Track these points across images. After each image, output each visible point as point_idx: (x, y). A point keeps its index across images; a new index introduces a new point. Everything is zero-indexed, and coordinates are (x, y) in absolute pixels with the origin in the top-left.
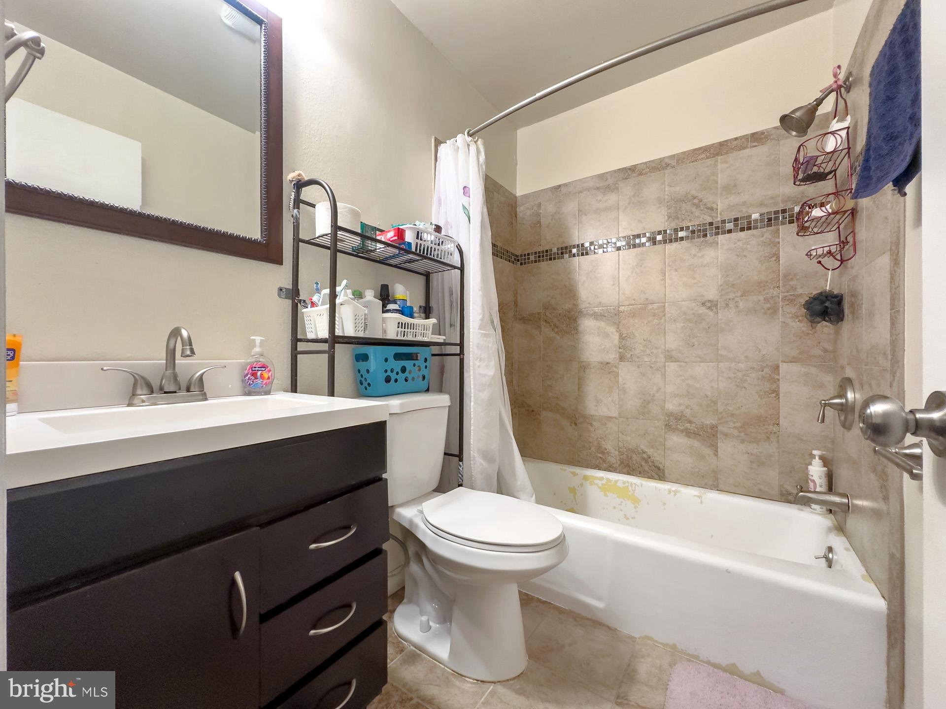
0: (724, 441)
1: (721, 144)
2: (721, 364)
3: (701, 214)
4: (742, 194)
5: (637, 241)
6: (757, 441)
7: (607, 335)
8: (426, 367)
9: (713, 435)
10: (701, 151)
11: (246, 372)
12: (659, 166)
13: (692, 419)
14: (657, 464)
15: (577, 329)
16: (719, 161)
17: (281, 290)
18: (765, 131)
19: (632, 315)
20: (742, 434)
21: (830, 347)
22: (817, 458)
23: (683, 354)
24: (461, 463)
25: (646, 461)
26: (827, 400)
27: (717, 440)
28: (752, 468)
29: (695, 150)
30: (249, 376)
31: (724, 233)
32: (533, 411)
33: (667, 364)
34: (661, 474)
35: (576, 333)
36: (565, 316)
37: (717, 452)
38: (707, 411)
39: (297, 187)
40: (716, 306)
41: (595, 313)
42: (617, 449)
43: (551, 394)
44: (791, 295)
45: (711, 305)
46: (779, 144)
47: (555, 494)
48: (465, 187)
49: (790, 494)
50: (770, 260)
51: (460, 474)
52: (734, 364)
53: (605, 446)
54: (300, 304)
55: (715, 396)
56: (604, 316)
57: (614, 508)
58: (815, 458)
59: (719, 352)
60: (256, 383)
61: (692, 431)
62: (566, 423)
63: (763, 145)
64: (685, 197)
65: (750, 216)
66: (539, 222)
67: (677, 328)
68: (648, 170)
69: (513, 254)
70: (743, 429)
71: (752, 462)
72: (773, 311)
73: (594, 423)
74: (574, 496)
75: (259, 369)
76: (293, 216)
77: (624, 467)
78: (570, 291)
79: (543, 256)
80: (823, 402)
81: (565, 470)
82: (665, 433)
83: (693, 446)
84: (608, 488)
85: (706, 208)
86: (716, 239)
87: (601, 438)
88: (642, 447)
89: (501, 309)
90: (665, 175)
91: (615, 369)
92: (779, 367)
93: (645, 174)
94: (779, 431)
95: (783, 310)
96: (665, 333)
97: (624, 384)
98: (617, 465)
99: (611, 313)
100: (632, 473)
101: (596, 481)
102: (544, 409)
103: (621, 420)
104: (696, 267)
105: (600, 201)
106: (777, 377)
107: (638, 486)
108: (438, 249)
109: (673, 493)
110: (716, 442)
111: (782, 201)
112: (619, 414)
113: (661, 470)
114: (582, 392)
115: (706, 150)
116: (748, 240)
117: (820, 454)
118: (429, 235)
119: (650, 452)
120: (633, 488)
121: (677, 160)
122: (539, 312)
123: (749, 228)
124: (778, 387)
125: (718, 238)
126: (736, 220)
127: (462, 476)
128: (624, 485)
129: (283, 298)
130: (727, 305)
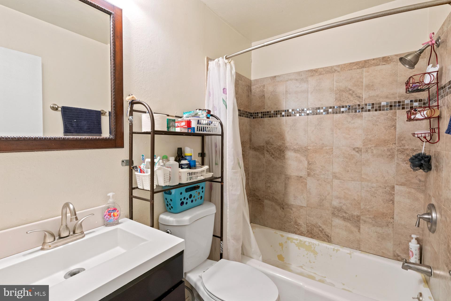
0: (364, 224)
1: (366, 62)
2: (363, 183)
3: (354, 99)
4: (377, 91)
5: (318, 111)
6: (382, 227)
7: (301, 162)
8: (203, 192)
9: (358, 221)
10: (354, 64)
11: (105, 214)
12: (330, 71)
13: (347, 211)
14: (327, 234)
15: (284, 157)
16: (364, 71)
17: (123, 161)
18: (390, 57)
19: (315, 151)
20: (374, 222)
21: (423, 179)
22: (414, 239)
23: (342, 175)
24: (222, 242)
25: (321, 232)
26: (421, 215)
27: (360, 223)
28: (378, 241)
29: (351, 63)
30: (107, 216)
31: (366, 111)
32: (260, 199)
33: (333, 180)
34: (329, 239)
35: (284, 159)
36: (278, 149)
37: (360, 230)
38: (355, 207)
39: (131, 104)
40: (361, 151)
41: (294, 149)
42: (306, 224)
43: (269, 191)
44: (402, 149)
45: (358, 150)
46: (397, 64)
47: (271, 246)
48: (224, 89)
49: (399, 256)
50: (391, 128)
51: (221, 248)
52: (370, 183)
53: (299, 222)
54: (134, 169)
55: (359, 200)
56: (299, 151)
57: (304, 256)
58: (413, 239)
59: (362, 176)
60: (111, 219)
61: (346, 218)
62: (278, 208)
63: (388, 64)
64: (345, 89)
65: (380, 103)
66: (264, 95)
67: (339, 161)
68: (325, 72)
69: (249, 113)
70: (374, 219)
71: (378, 237)
72: (392, 156)
73: (293, 209)
74: (282, 248)
75: (112, 211)
76: (129, 119)
77: (309, 234)
78: (281, 136)
79: (266, 115)
80: (419, 216)
81: (277, 233)
82: (332, 217)
83: (347, 226)
84: (301, 245)
85: (357, 96)
86: (362, 114)
87: (297, 217)
88: (320, 224)
89: (243, 145)
90: (334, 76)
91: (305, 181)
92: (394, 187)
93: (323, 74)
94: (394, 222)
95: (397, 156)
96: (333, 163)
97: (310, 189)
98: (306, 233)
99: (303, 149)
100: (313, 237)
101: (294, 241)
102: (266, 199)
103: (308, 208)
104: (350, 129)
105: (298, 87)
106: (393, 193)
107: (317, 246)
108: (209, 127)
109: (335, 251)
110: (360, 225)
111: (398, 96)
112: (307, 205)
113: (329, 237)
114: (287, 191)
115: (357, 64)
116: (379, 116)
117: (416, 237)
118: (204, 121)
119: (324, 227)
120: (314, 246)
121: (341, 68)
122: (264, 145)
123: (380, 110)
124: (394, 198)
125: (363, 114)
126: (373, 104)
127: (222, 249)
128: (309, 244)
129: (125, 166)
130: (367, 151)
